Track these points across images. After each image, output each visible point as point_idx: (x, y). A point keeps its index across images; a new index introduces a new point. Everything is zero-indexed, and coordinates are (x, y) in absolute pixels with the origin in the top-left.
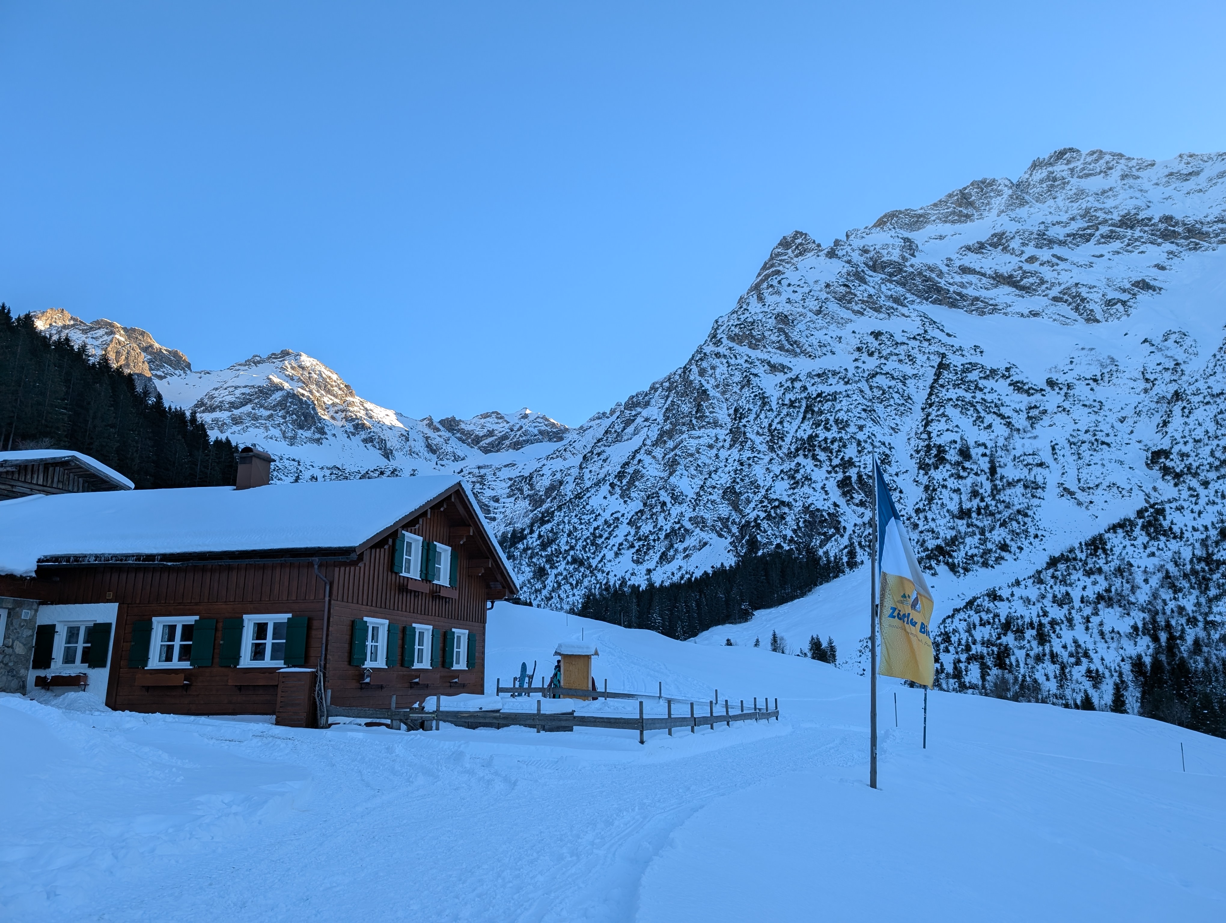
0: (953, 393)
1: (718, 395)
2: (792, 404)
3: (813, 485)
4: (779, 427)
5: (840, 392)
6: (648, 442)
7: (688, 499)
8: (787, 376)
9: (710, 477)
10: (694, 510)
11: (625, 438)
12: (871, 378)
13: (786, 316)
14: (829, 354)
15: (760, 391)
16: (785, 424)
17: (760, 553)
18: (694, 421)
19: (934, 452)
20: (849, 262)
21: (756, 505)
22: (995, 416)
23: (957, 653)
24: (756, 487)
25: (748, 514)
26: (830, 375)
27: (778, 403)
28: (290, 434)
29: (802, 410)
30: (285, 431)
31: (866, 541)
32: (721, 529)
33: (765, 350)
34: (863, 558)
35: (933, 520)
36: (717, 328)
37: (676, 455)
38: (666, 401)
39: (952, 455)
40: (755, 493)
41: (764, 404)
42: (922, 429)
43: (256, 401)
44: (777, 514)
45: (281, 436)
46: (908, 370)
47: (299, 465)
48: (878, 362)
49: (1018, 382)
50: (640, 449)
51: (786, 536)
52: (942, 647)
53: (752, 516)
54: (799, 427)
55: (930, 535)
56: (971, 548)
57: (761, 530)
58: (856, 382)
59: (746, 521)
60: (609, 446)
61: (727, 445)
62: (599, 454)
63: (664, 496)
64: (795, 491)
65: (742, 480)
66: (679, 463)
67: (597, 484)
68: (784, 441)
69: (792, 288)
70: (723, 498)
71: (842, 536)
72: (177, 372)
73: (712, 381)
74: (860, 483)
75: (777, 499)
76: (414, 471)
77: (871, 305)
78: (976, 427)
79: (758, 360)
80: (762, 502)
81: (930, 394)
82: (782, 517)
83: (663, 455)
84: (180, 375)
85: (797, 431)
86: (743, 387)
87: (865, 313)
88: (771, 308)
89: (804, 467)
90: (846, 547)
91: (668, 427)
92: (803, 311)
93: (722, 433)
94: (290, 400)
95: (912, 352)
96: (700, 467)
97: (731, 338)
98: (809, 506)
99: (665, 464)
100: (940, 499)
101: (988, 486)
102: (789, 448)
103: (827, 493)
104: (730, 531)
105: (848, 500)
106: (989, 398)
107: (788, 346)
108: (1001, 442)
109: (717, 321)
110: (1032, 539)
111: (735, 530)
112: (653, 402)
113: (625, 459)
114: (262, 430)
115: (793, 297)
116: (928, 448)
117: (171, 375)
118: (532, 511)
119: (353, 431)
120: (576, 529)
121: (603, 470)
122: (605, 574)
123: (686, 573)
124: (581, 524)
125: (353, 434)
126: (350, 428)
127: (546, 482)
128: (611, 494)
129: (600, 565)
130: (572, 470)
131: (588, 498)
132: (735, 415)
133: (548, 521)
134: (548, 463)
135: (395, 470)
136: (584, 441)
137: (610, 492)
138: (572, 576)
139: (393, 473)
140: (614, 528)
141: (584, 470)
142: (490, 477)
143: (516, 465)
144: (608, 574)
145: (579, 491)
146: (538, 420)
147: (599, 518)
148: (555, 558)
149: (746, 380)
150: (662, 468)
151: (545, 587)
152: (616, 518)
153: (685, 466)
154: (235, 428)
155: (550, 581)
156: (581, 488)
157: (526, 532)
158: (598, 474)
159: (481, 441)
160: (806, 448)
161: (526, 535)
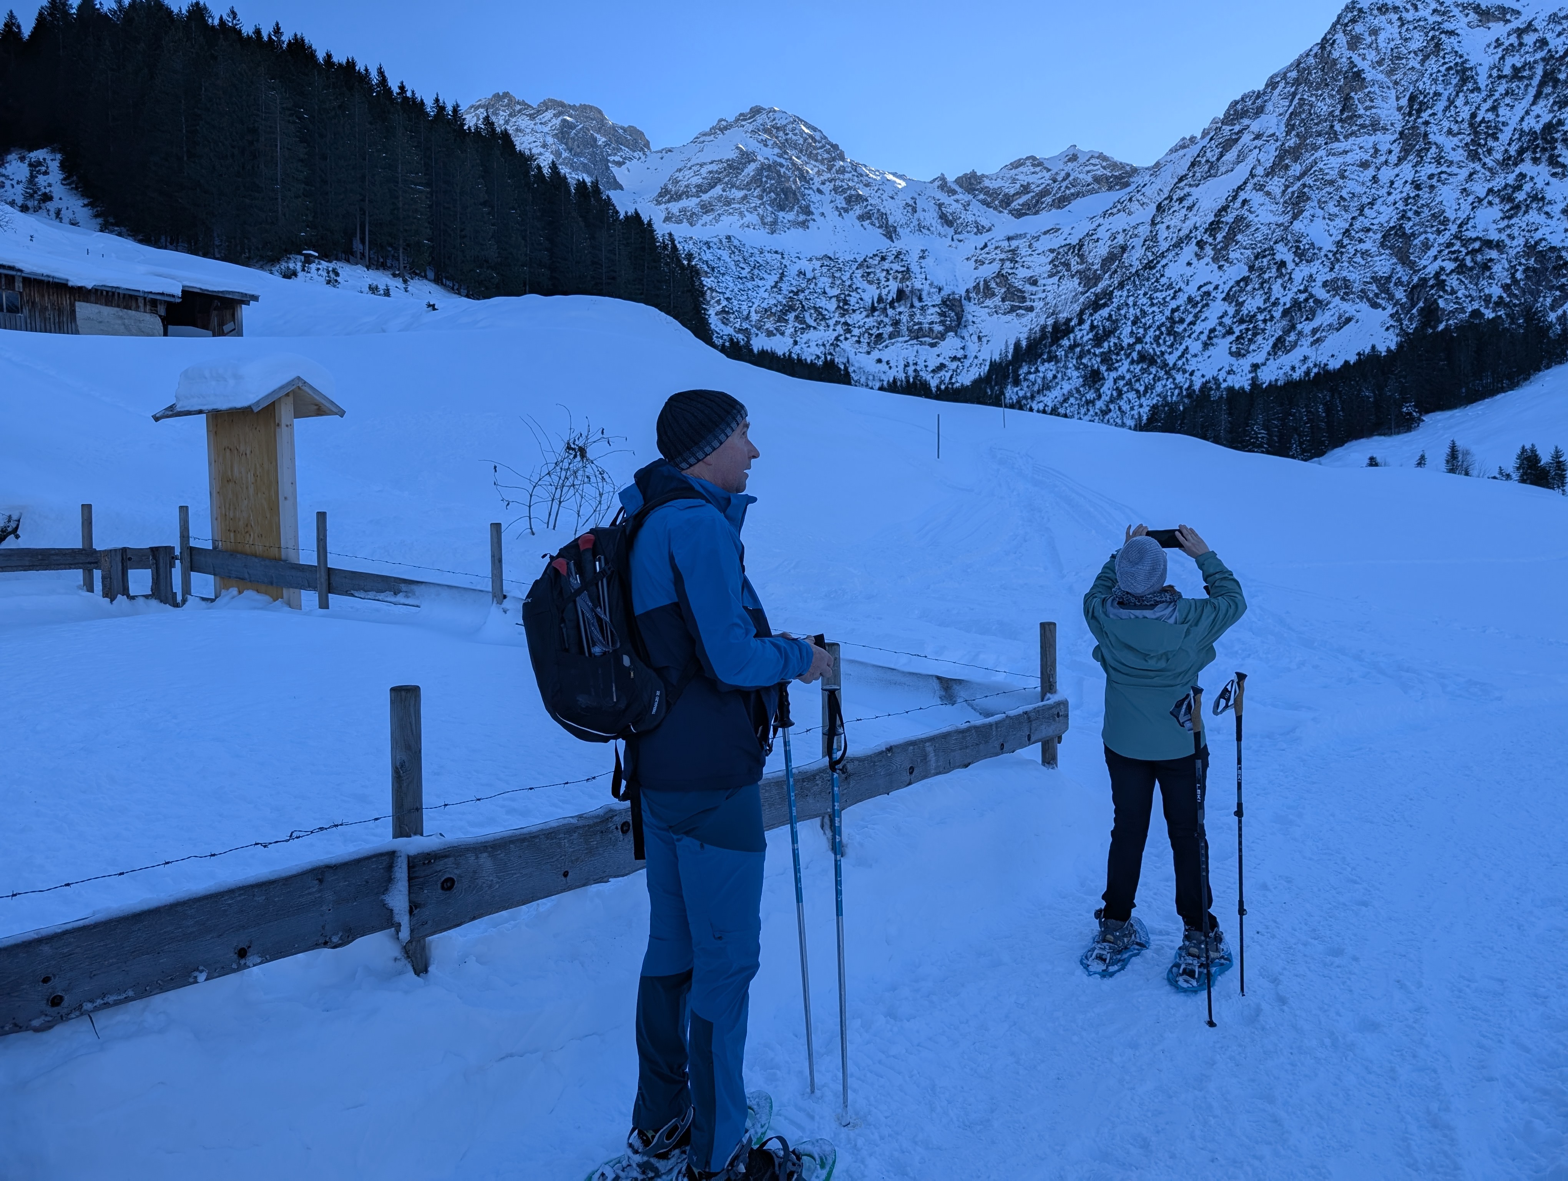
1: (1381, 77)
2: (1516, 73)
3: (1547, 209)
4: (1490, 116)
6: (1260, 171)
7: (1322, 254)
8: (1510, 26)
9: (1361, 214)
10: (1332, 269)
11: (1223, 169)
15: (1458, 60)
16: (1502, 111)
17: (1441, 327)
18: (1337, 127)
21: (1440, 252)
24: (1442, 223)
25: (1425, 267)
27: (1490, 76)
28: (769, 219)
29: (1535, 82)
30: (763, 216)
32: (1376, 295)
37: (1304, 185)
38: (1291, 101)
40: (1439, 232)
41: (1464, 81)
43: (726, 179)
44: (1475, 263)
45: (760, 222)
47: (783, 258)
50: (1245, 183)
51: (1490, 296)
53: (1432, 269)
54: (1527, 113)
57: (1445, 291)
59: (1420, 279)
60: (1197, 186)
61: (1393, 159)
62: (1181, 200)
63: (1283, 253)
64: (1513, 221)
65: (1417, 213)
66: (1309, 199)
67: (1178, 244)
68: (1497, 139)
70: (1382, 245)
72: (635, 154)
73: (1372, 56)
75: (1477, 239)
76: (923, 251)
79: (1458, 6)
80: (1449, 245)
82: (1486, 266)
83: (1283, 188)
84: (640, 158)
85: (1522, 119)
86: (1426, 57)
89: (1532, 179)
91: (1292, 142)
93: (1385, 140)
94: (765, 174)
96: (1344, 200)
98: (1537, 243)
99: (1285, 202)
102: (1506, 151)
104: (1391, 297)
111: (1400, 294)
112: (1269, 107)
113: (1222, 202)
114: (737, 217)
117: (630, 159)
118: (1083, 293)
119: (845, 206)
120: (1145, 313)
121: (1188, 222)
122: (1187, 375)
123: (1315, 365)
124: (1152, 305)
125: (846, 211)
126: (841, 202)
127: (1102, 250)
128: (1199, 257)
129: (1180, 363)
130: (1141, 229)
131: (1164, 266)
132: (1411, 106)
133: (1105, 305)
134: (1106, 221)
135: (899, 253)
136: (1158, 183)
137: (1197, 255)
138: (1138, 380)
139: (896, 257)
140: (1203, 307)
141: (1158, 226)
142: (1024, 251)
143: (1059, 229)
144: (1192, 374)
145: (1151, 258)
146: (1093, 161)
147: (1180, 294)
148: (1114, 357)
149: (1432, 45)
150: (1281, 208)
151: (1100, 397)
152: (1205, 293)
153: (1319, 201)
154: (706, 218)
155: (1107, 388)
156: (1153, 253)
157: (1072, 323)
158: (1179, 230)
159: (1013, 201)
160: (1537, 146)
161: (1073, 328)
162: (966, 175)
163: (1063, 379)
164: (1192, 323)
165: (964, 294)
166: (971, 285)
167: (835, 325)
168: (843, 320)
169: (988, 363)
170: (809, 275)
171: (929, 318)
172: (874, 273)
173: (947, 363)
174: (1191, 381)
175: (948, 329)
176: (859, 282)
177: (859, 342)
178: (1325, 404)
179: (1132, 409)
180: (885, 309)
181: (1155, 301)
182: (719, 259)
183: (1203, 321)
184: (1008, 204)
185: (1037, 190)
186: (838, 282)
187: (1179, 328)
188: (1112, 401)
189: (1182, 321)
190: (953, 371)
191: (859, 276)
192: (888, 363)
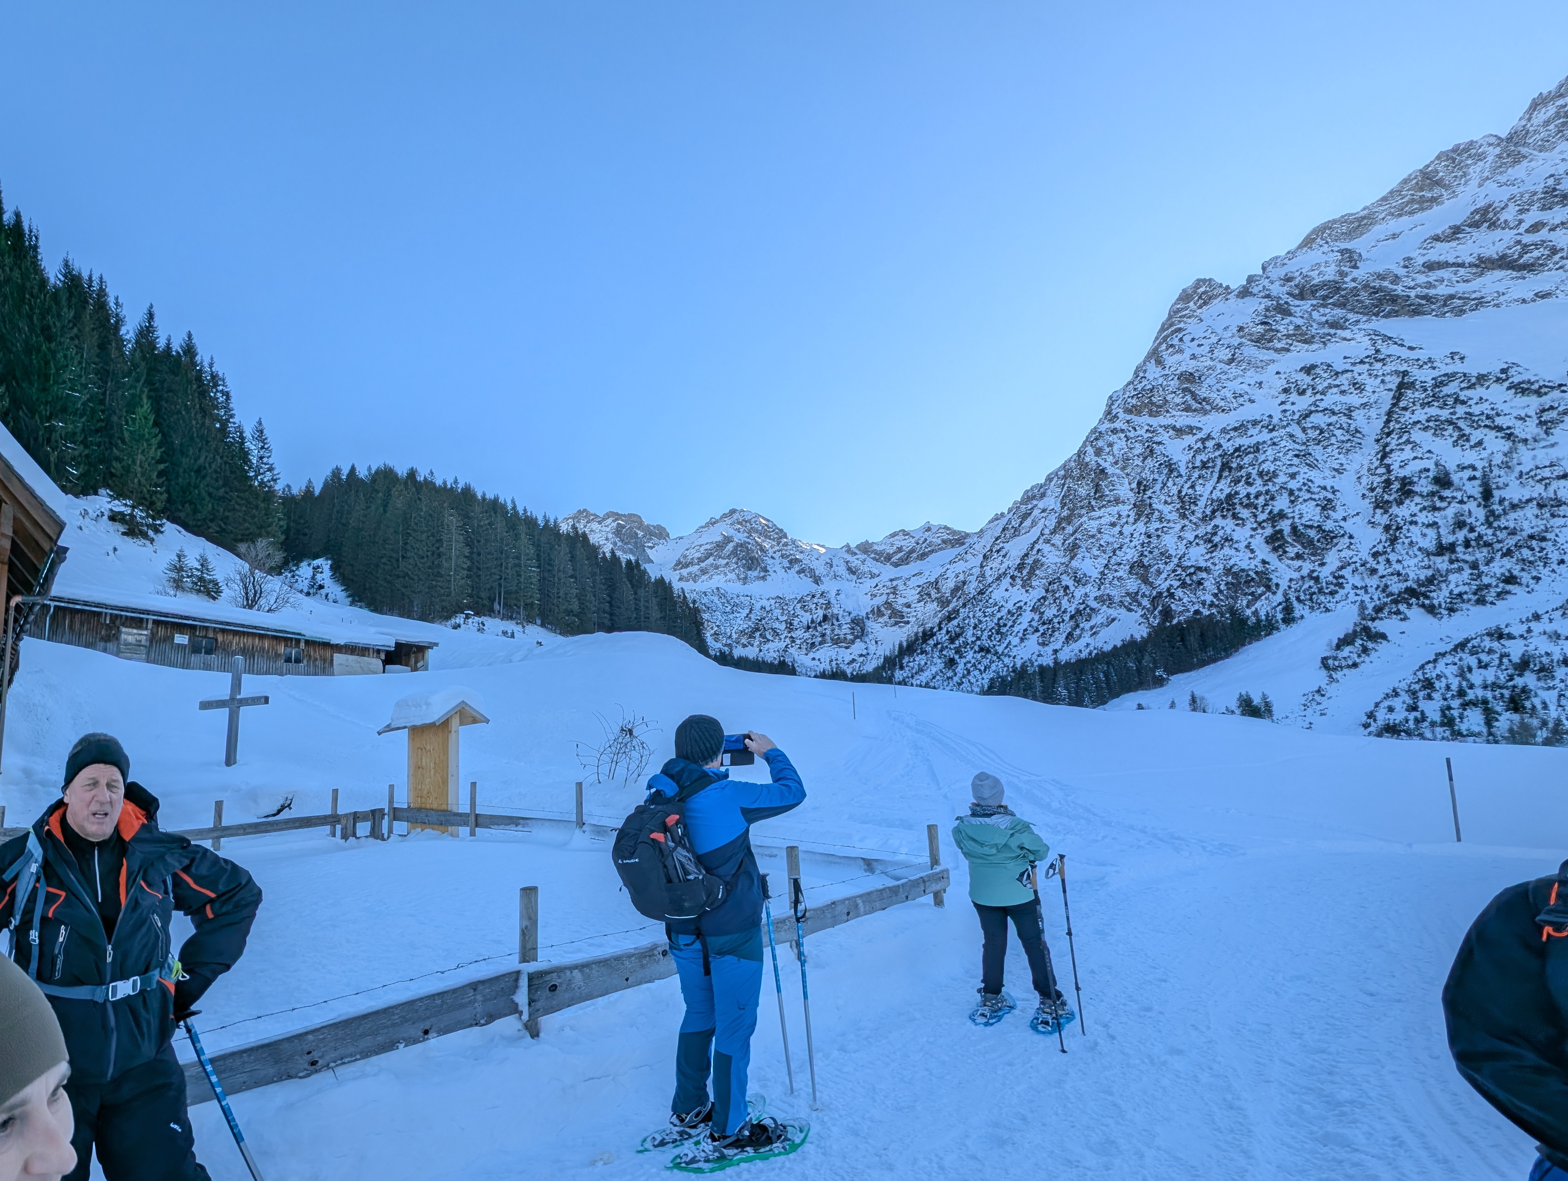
0: (1421, 415)
1: (1118, 471)
2: (1204, 465)
3: (1236, 546)
5: (1264, 442)
6: (1047, 531)
7: (1092, 580)
8: (1196, 437)
9: (1114, 554)
10: (1099, 589)
11: (1023, 531)
12: (1304, 419)
13: (1191, 374)
14: (1247, 404)
15: (1166, 459)
16: (1197, 488)
17: (1175, 621)
18: (1093, 503)
19: (1396, 486)
20: (1268, 296)
21: (1169, 575)
22: (1487, 430)
23: (1445, 699)
24: (1168, 558)
25: (1160, 585)
26: (1250, 426)
27: (1188, 467)
28: (742, 576)
29: (1217, 469)
30: (738, 574)
31: (1305, 594)
32: (1130, 604)
33: (1168, 415)
34: (1303, 612)
35: (1398, 561)
36: (1112, 404)
37: (1076, 539)
38: (1062, 489)
39: (1424, 486)
40: (1166, 563)
41: (1171, 471)
42: (1377, 463)
43: (716, 553)
44: (1193, 581)
45: (737, 578)
46: (1354, 399)
47: (751, 599)
48: (1313, 399)
49: (1520, 383)
50: (1038, 539)
51: (1205, 601)
52: (1421, 694)
53: (1165, 586)
54: (1214, 488)
55: (1395, 578)
56: (1457, 586)
57: (1175, 599)
58: (1284, 427)
59: (1158, 593)
60: (1007, 542)
61: (1131, 520)
62: (998, 551)
63: (1067, 581)
64: (1214, 554)
66: (1080, 547)
67: (998, 579)
68: (1197, 505)
69: (1196, 342)
70: (1130, 573)
71: (1274, 593)
72: (661, 541)
73: (1110, 459)
74: (1295, 535)
75: (1192, 566)
76: (838, 591)
77: (1300, 338)
78: (1459, 448)
79: (1161, 427)
80: (1174, 571)
81: (1388, 422)
82: (1200, 583)
83: (1062, 541)
84: (664, 544)
85: (1212, 492)
86: (1145, 458)
87: (1292, 348)
88: (1172, 369)
89: (1223, 528)
90: (1280, 604)
91: (1065, 513)
92: (1212, 363)
93: (1125, 509)
94: (739, 549)
95: (1359, 379)
96: (1103, 546)
97: (1128, 411)
98: (1231, 567)
99: (1065, 549)
100: (1407, 538)
101: (1480, 513)
102: (1204, 512)
103: (1252, 551)
104: (1140, 604)
105: (1280, 556)
106: (1476, 410)
107: (1195, 405)
108: (1498, 459)
109: (1111, 397)
110: (1554, 566)
111: (1145, 602)
112: (1049, 493)
113: (1024, 551)
114: (722, 575)
115: (1198, 351)
116: (1388, 483)
117: (658, 544)
118: (940, 611)
119: (789, 565)
120: (981, 621)
121: (1003, 564)
122: (1011, 658)
123: (1095, 649)
124: (985, 616)
125: (789, 568)
126: (786, 564)
127: (951, 584)
128: (1012, 585)
129: (1006, 651)
130: (974, 570)
131: (990, 593)
132: (1139, 488)
133: (955, 618)
134: (951, 567)
135: (823, 593)
136: (983, 542)
139: (821, 595)
140: (1018, 616)
141: (985, 568)
142: (901, 587)
143: (922, 573)
144: (1014, 657)
145: (982, 588)
146: (941, 530)
147: (1003, 609)
148: (963, 649)
149: (1148, 450)
150: (1062, 553)
151: (956, 674)
152: (1019, 607)
153: (1086, 548)
154: (704, 577)
155: (960, 669)
156: (983, 584)
157: (935, 630)
158: (999, 570)
159: (892, 557)
160: (1224, 508)
161: (936, 633)
162: (862, 543)
163: (932, 664)
164: (1012, 626)
165: (865, 616)
166: (869, 610)
167: (784, 638)
168: (789, 635)
169: (882, 658)
170: (768, 609)
171: (844, 631)
172: (808, 605)
173: (856, 659)
174: (1014, 662)
175: (856, 637)
176: (799, 612)
177: (800, 648)
178: (1104, 673)
179: (977, 681)
180: (815, 627)
181: (987, 614)
182: (712, 602)
183: (1019, 624)
184: (890, 560)
185: (907, 550)
186: (786, 612)
187: (1004, 630)
188: (964, 677)
189: (1005, 625)
190: (863, 662)
191: (799, 607)
192: (819, 660)
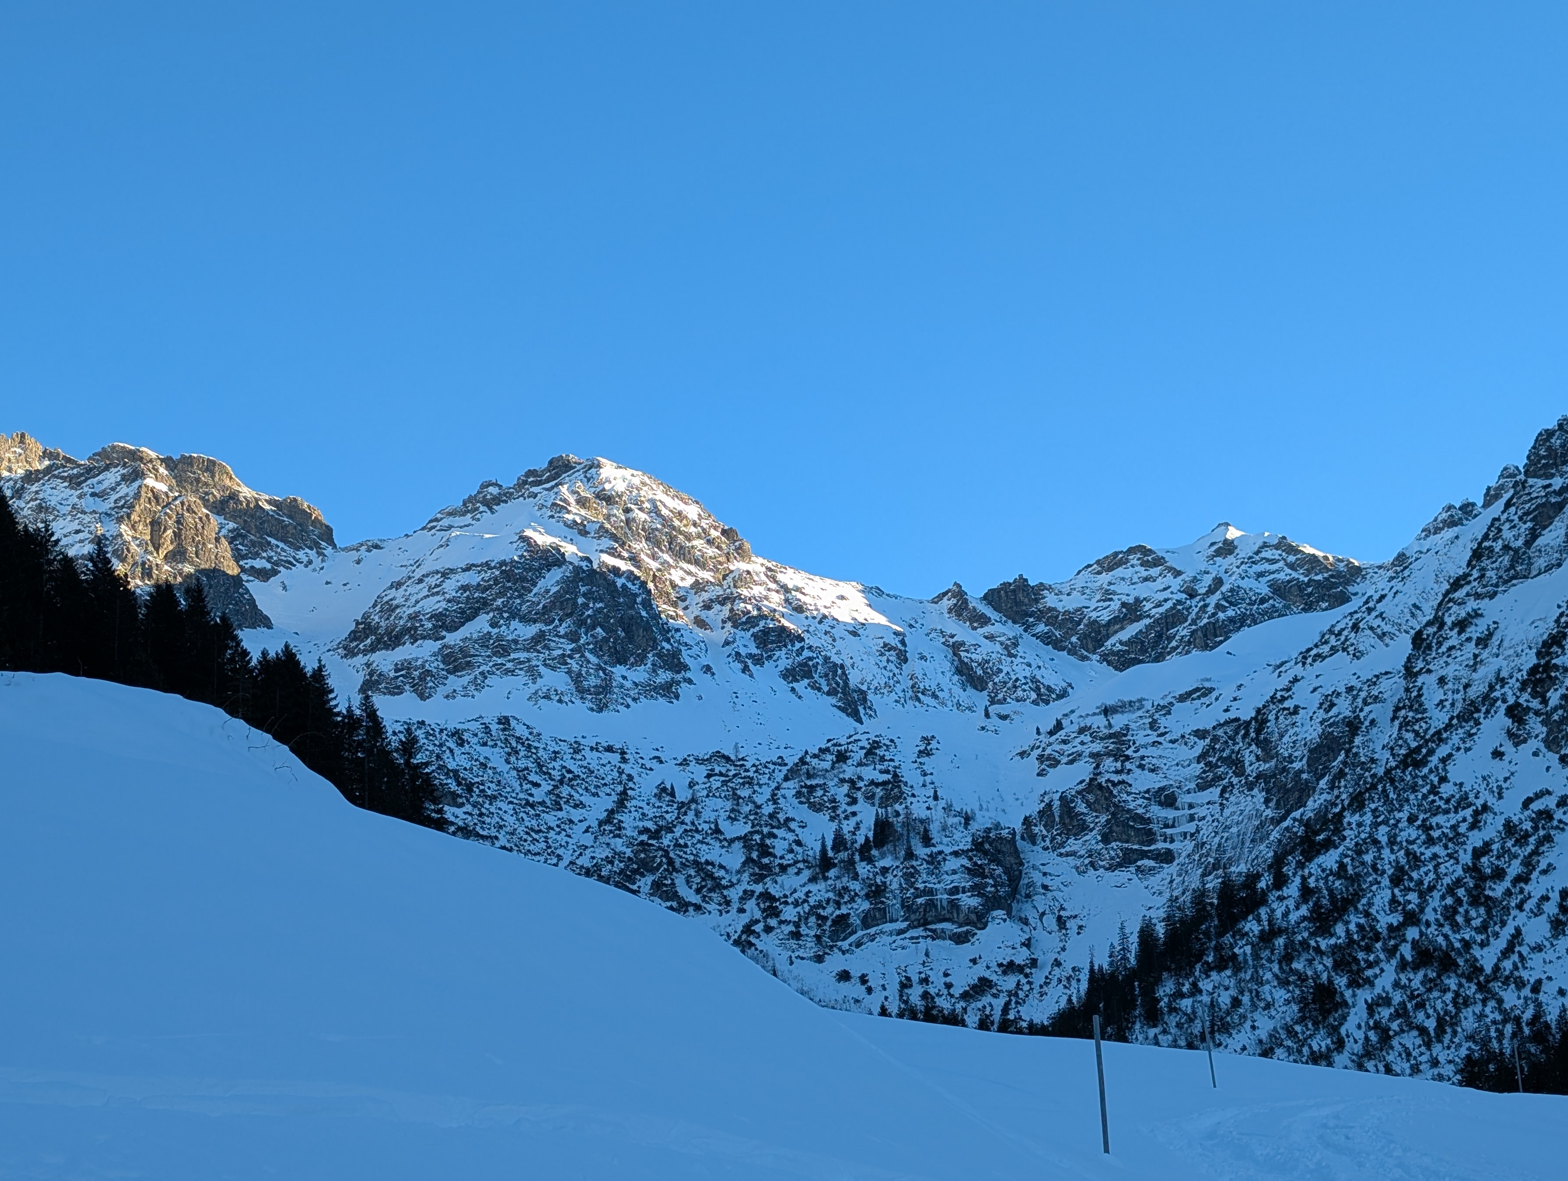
11: (1541, 563)
28: (593, 681)
30: (579, 674)
43: (499, 602)
45: (572, 687)
47: (624, 760)
60: (1492, 596)
62: (1462, 625)
67: (1468, 714)
72: (301, 555)
76: (927, 740)
84: (310, 562)
94: (583, 589)
113: (1547, 628)
114: (522, 678)
117: (288, 565)
118: (1277, 821)
119: (755, 651)
120: (1416, 858)
121: (1482, 670)
122: (1526, 992)
124: (1430, 841)
125: (758, 661)
126: (746, 644)
127: (1308, 730)
128: (1517, 739)
129: (1507, 965)
130: (1385, 685)
131: (1444, 760)
133: (1328, 845)
134: (1309, 672)
135: (876, 745)
136: (1409, 593)
137: (1510, 734)
138: (1421, 1006)
139: (870, 753)
140: (1540, 843)
141: (1420, 680)
142: (1142, 736)
143: (1211, 690)
144: (1536, 988)
145: (1414, 745)
146: (1268, 554)
147: (1488, 817)
148: (1361, 955)
151: (1340, 1044)
152: (1540, 813)
154: (455, 682)
155: (1355, 1025)
156: (1417, 734)
157: (1262, 884)
158: (1467, 686)
159: (1108, 637)
161: (1264, 894)
162: (1006, 585)
163: (1254, 1007)
164: (1523, 879)
165: (1018, 827)
166: (1033, 808)
167: (742, 899)
168: (759, 888)
169: (1084, 977)
170: (683, 795)
171: (949, 881)
172: (823, 787)
173: (994, 978)
174: (1539, 1005)
175: (993, 903)
176: (791, 807)
177: (796, 935)
180: (851, 863)
181: (1435, 834)
182: (484, 766)
183: (1544, 872)
184: (1099, 643)
185: (1157, 612)
186: (746, 809)
187: (1497, 890)
189: (1499, 874)
190: (1010, 994)
191: (790, 793)
192: (863, 980)
